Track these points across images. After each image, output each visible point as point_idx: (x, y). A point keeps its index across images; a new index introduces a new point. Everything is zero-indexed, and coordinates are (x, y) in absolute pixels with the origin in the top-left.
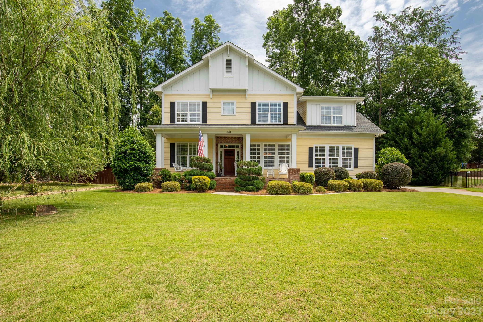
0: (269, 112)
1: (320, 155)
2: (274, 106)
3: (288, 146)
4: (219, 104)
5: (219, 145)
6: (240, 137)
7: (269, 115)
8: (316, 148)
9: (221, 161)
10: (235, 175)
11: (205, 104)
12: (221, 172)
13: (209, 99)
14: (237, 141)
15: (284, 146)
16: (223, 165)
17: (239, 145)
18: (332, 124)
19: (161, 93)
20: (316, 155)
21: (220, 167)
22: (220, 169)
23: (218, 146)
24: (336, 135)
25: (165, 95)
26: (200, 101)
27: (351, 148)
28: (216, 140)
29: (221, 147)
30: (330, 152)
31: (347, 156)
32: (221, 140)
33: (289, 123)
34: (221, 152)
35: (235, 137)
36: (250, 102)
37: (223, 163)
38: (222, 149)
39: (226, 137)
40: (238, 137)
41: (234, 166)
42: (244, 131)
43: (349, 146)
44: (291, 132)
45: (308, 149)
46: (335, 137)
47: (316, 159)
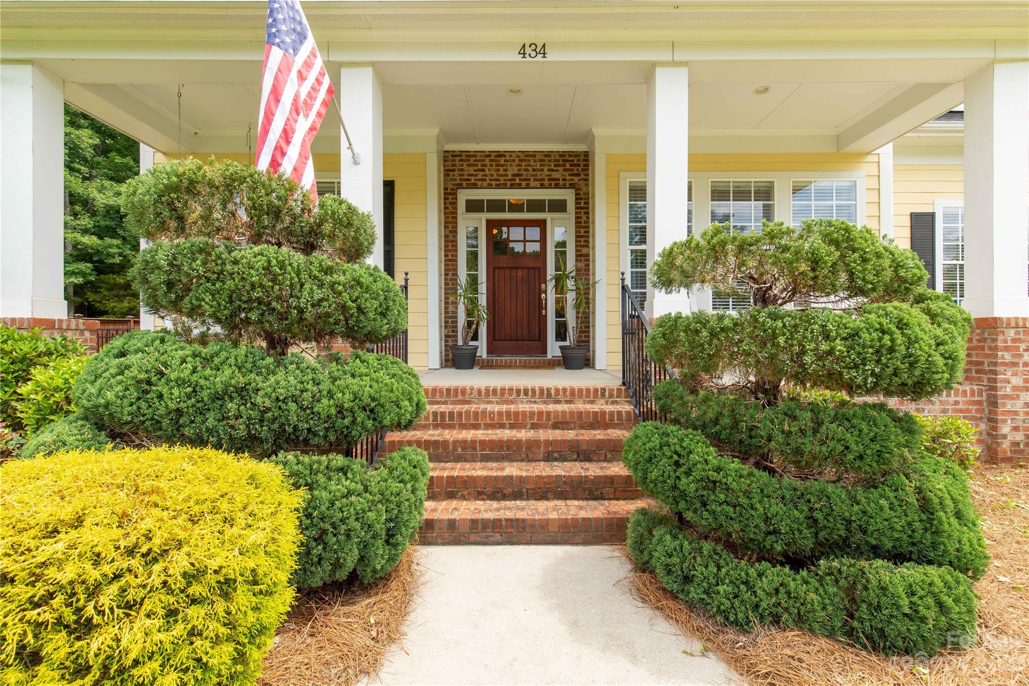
5: (464, 196)
6: (571, 154)
9: (473, 281)
10: (545, 352)
12: (475, 337)
14: (555, 175)
16: (483, 300)
17: (568, 195)
21: (469, 313)
22: (470, 324)
23: (454, 204)
28: (447, 172)
29: (474, 206)
32: (471, 170)
34: (473, 235)
35: (548, 154)
37: (483, 288)
38: (480, 220)
39: (500, 155)
40: (562, 154)
41: (541, 306)
45: (907, 222)
47: (949, 270)
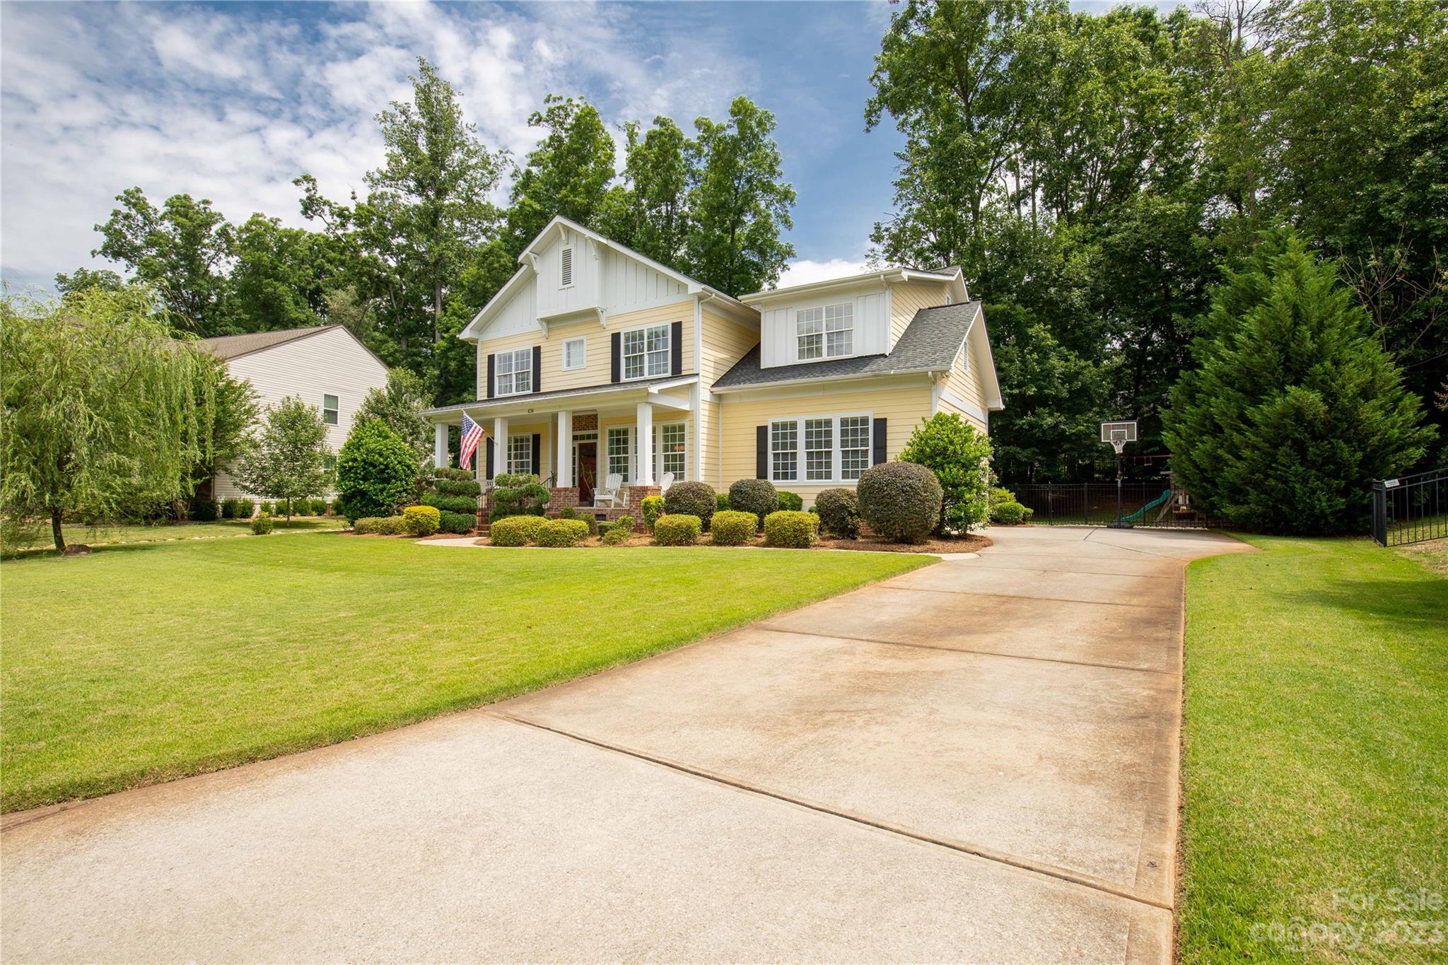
0: (646, 352)
1: (784, 446)
2: (656, 335)
3: (682, 428)
4: (559, 347)
7: (646, 358)
8: (775, 426)
11: (537, 351)
13: (544, 340)
15: (674, 429)
18: (825, 357)
19: (476, 341)
20: (775, 446)
24: (824, 387)
25: (483, 343)
26: (529, 347)
27: (865, 421)
30: (808, 435)
31: (855, 443)
33: (683, 373)
36: (610, 333)
42: (554, 407)
43: (858, 414)
44: (634, 398)
45: (752, 432)
46: (820, 394)
47: (776, 456)
